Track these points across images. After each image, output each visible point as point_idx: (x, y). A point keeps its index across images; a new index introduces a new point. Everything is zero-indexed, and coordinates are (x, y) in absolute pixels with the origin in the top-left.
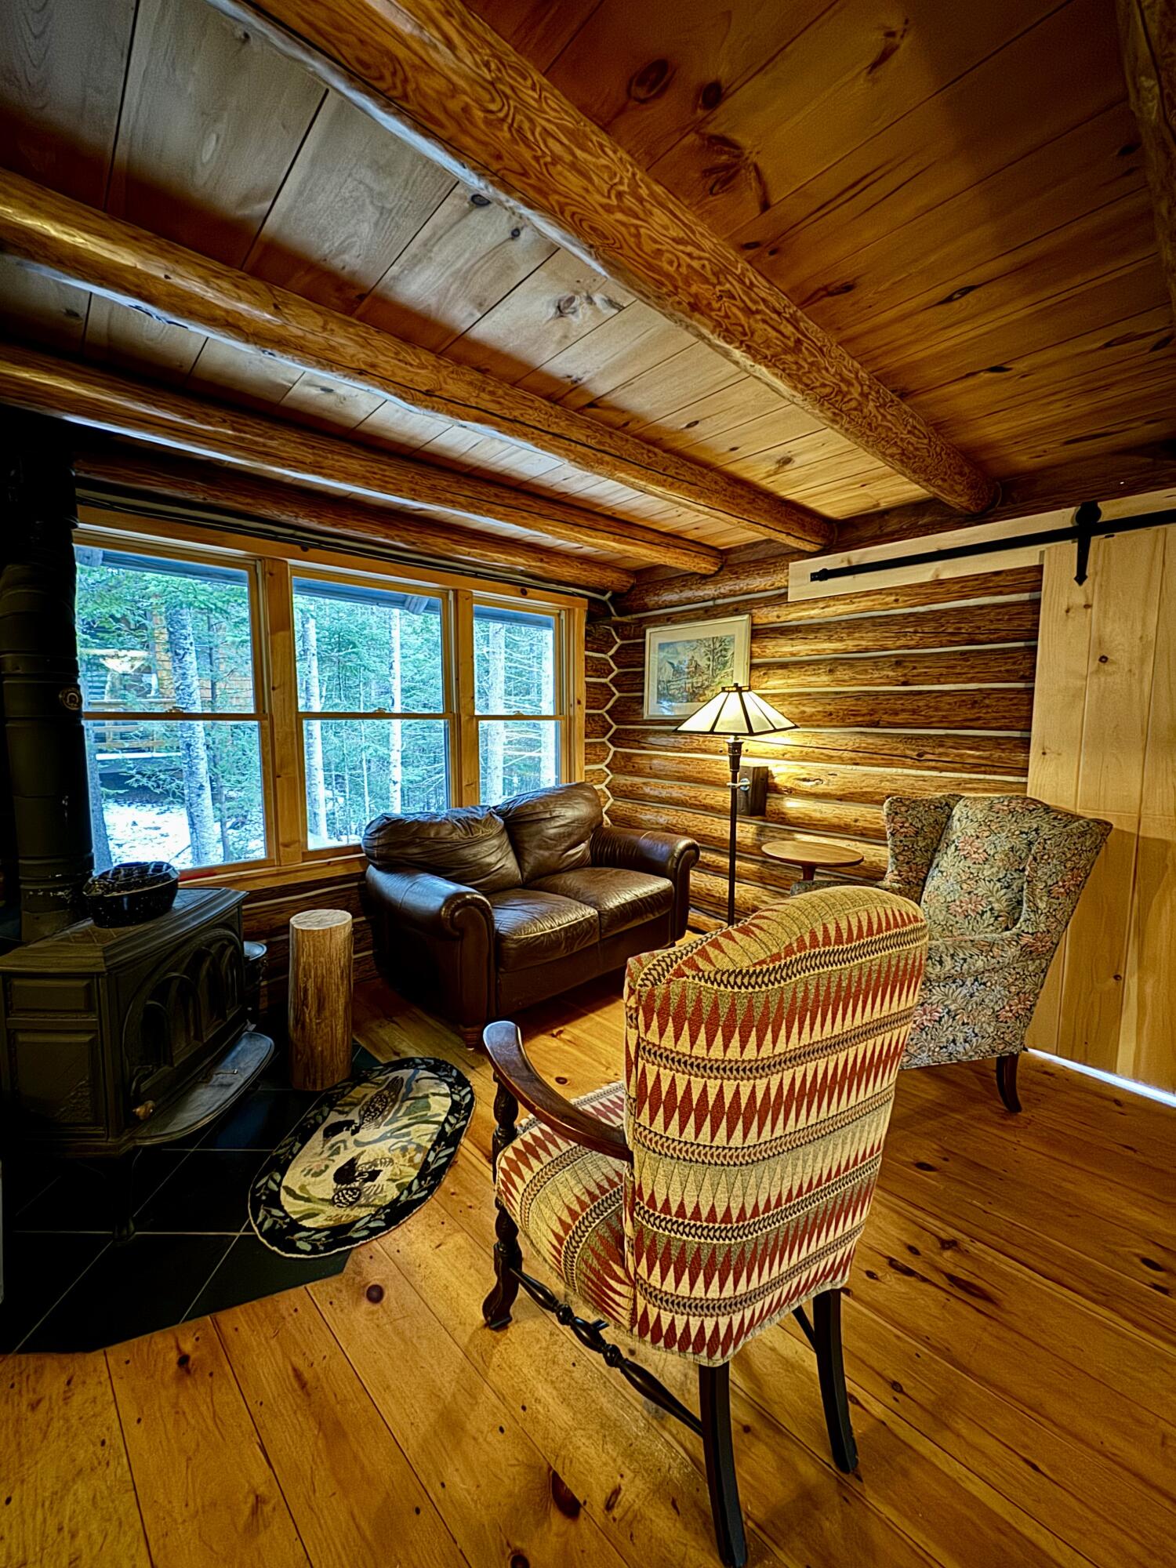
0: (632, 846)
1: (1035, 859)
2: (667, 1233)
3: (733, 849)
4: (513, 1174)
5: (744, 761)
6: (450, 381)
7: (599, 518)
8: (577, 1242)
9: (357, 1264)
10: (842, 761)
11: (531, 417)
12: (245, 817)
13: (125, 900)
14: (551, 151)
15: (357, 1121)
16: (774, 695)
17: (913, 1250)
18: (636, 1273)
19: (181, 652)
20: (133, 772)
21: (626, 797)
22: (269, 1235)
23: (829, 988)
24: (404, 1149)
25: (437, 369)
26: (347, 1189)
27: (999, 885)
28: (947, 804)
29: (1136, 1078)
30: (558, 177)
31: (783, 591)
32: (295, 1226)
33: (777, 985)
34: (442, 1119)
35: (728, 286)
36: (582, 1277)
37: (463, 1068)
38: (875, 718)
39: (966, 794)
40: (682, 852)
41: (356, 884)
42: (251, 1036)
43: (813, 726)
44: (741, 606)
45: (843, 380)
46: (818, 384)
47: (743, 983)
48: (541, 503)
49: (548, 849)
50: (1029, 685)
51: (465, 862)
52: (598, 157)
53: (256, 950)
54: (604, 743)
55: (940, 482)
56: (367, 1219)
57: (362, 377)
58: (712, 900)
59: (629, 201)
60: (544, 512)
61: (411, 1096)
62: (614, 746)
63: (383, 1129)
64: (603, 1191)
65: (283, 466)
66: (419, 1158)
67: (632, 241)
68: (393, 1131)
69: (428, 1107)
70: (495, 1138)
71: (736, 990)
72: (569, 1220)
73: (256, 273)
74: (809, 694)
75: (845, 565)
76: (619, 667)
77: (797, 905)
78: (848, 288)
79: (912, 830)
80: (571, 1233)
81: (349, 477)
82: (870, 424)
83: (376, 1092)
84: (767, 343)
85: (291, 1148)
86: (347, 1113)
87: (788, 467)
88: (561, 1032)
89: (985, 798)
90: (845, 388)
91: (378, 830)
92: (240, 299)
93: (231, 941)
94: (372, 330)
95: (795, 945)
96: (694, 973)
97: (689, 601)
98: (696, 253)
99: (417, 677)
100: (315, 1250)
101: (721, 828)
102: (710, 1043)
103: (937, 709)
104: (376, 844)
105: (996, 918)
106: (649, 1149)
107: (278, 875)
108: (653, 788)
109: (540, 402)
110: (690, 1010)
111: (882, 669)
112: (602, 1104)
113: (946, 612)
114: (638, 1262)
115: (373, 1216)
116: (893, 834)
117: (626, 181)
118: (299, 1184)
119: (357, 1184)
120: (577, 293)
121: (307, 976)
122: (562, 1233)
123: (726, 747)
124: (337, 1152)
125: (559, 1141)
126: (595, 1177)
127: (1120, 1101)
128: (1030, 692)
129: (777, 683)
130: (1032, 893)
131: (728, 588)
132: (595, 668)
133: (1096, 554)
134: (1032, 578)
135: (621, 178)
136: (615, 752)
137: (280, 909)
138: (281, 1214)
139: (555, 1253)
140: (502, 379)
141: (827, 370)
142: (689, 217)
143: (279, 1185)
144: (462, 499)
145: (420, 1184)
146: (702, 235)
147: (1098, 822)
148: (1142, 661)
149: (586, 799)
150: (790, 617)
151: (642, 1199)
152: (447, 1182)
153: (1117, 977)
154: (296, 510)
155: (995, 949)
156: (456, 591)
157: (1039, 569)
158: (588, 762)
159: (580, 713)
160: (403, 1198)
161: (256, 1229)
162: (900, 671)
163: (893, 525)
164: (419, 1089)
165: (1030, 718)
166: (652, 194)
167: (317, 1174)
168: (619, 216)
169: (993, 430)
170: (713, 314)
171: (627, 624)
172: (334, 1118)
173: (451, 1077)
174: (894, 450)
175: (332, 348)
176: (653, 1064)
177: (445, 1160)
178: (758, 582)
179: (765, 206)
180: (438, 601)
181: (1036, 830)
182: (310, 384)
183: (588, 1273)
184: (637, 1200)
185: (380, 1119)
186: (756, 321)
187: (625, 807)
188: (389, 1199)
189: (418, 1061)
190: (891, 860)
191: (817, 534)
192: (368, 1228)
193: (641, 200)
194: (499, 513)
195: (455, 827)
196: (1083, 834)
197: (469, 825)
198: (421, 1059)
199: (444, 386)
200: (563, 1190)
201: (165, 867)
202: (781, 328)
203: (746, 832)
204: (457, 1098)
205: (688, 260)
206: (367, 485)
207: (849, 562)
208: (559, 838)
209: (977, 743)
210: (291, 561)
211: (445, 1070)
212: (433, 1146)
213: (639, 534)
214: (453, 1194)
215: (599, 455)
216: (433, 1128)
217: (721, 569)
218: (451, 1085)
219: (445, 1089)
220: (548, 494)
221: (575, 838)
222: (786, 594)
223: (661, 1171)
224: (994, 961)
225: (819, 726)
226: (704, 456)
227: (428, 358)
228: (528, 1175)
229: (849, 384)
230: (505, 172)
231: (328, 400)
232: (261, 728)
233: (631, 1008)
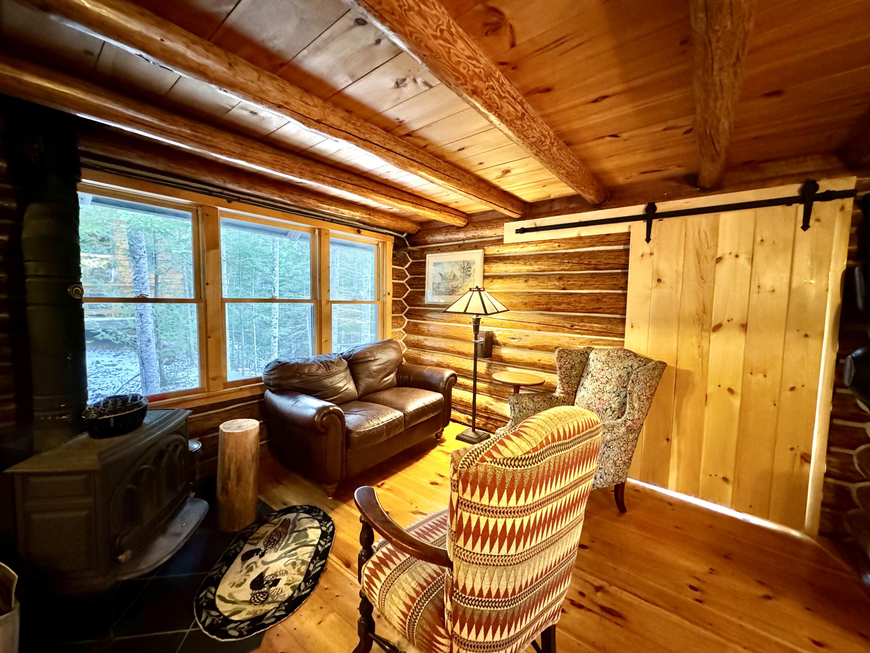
0: (421, 375)
1: (633, 382)
2: (472, 607)
3: (475, 376)
4: (373, 578)
5: (482, 328)
6: (331, 116)
7: (404, 194)
8: (416, 616)
9: (269, 640)
10: (532, 329)
11: (375, 139)
12: (174, 357)
13: (112, 420)
14: (408, 3)
15: (263, 549)
16: (496, 293)
17: (582, 594)
18: (452, 631)
19: (138, 257)
20: (100, 330)
21: (414, 347)
22: (211, 629)
23: (559, 463)
24: (294, 564)
25: (324, 108)
26: (260, 593)
27: (614, 395)
28: (586, 352)
29: (677, 491)
30: (411, 18)
31: (500, 238)
32: (227, 621)
33: (536, 465)
34: (316, 543)
35: (491, 83)
36: (420, 637)
37: (326, 509)
38: (549, 306)
39: (595, 347)
40: (448, 379)
41: (257, 401)
42: (193, 501)
43: (517, 310)
44: (478, 245)
45: (543, 135)
46: (531, 136)
47: (519, 465)
48: (373, 184)
49: (373, 377)
50: (624, 292)
51: (325, 387)
52: (432, 9)
53: (195, 446)
54: (402, 317)
55: (583, 188)
56: (274, 611)
57: (280, 109)
58: (463, 404)
59: (446, 34)
60: (375, 189)
61: (295, 530)
62: (408, 318)
63: (280, 553)
64: (428, 583)
65: (221, 154)
66: (304, 569)
67: (446, 55)
68: (286, 553)
69: (307, 536)
70: (360, 556)
71: (515, 468)
72: (410, 603)
73: (218, 44)
74: (514, 293)
75: (533, 226)
76: (411, 275)
77: (542, 419)
78: (548, 90)
79: (569, 366)
80: (412, 611)
81: (263, 163)
82: (553, 158)
83: (273, 529)
84: (508, 113)
85: (221, 570)
86: (255, 544)
87: (508, 174)
88: (383, 484)
89: (605, 349)
90: (543, 139)
91: (273, 370)
92: (208, 58)
93: (181, 442)
94: (287, 83)
95: (544, 442)
96: (491, 460)
97: (451, 241)
98: (478, 65)
99: (287, 275)
100: (241, 635)
101: (468, 364)
102: (500, 498)
103: (580, 303)
104: (272, 377)
105: (613, 412)
106: (463, 560)
107: (208, 397)
108: (429, 342)
109: (380, 131)
110: (489, 481)
111: (553, 281)
112: (421, 530)
113: (583, 253)
114: (454, 625)
115: (277, 608)
116: (560, 368)
117: (445, 24)
118: (228, 593)
119: (266, 589)
120: (408, 76)
121: (230, 461)
122: (406, 612)
123: (472, 321)
124: (251, 570)
125: (399, 555)
126: (423, 575)
127: (671, 503)
128: (625, 295)
129: (498, 286)
130: (632, 399)
131: (472, 235)
132: (397, 275)
133: (655, 229)
134: (626, 238)
135: (443, 22)
136: (408, 322)
137: (208, 418)
138: (217, 614)
139: (401, 623)
140: (359, 117)
141: (536, 130)
142: (474, 46)
143: (214, 595)
144: (328, 179)
145: (306, 586)
146: (480, 55)
147: (660, 362)
148: (677, 283)
149: (394, 349)
150: (504, 252)
151: (458, 588)
152: (323, 582)
153: (668, 440)
154: (224, 178)
155: (615, 429)
156: (320, 230)
157: (628, 234)
158: (393, 327)
159: (389, 299)
160: (295, 595)
161: (200, 625)
162: (561, 283)
163: (557, 207)
164: (301, 525)
165: (625, 308)
166: (458, 32)
167: (239, 585)
168: (441, 42)
169: (608, 165)
170: (483, 97)
171: (415, 251)
172: (248, 548)
173: (320, 516)
174: (563, 171)
175: (263, 91)
176: (467, 511)
177: (319, 568)
178: (488, 233)
179: (513, 45)
180: (309, 235)
181: (631, 366)
182: (243, 108)
183: (424, 633)
184: (455, 589)
185: (277, 546)
186: (504, 102)
187: (413, 352)
188: (287, 596)
189: (299, 508)
190: (558, 382)
191: (519, 209)
192: (275, 617)
193: (452, 34)
194: (349, 188)
195: (319, 367)
196: (654, 369)
197: (327, 365)
198: (301, 506)
199: (327, 118)
200: (405, 585)
201: (139, 397)
202: (516, 107)
203: (482, 366)
204: (324, 529)
205: (473, 68)
206: (273, 167)
207: (535, 224)
208: (379, 371)
209: (599, 321)
210: (220, 208)
211: (315, 512)
212: (312, 560)
213: (426, 203)
214: (326, 589)
215: (411, 162)
216: (311, 549)
217: (468, 224)
218: (320, 521)
219: (316, 524)
220: (377, 179)
221: (388, 371)
222: (503, 239)
223: (470, 572)
224: (614, 435)
225: (519, 310)
226: (466, 166)
227: (318, 101)
228: (383, 578)
229: (545, 137)
230: (383, 11)
231: (253, 119)
232: (199, 308)
233: (454, 480)
